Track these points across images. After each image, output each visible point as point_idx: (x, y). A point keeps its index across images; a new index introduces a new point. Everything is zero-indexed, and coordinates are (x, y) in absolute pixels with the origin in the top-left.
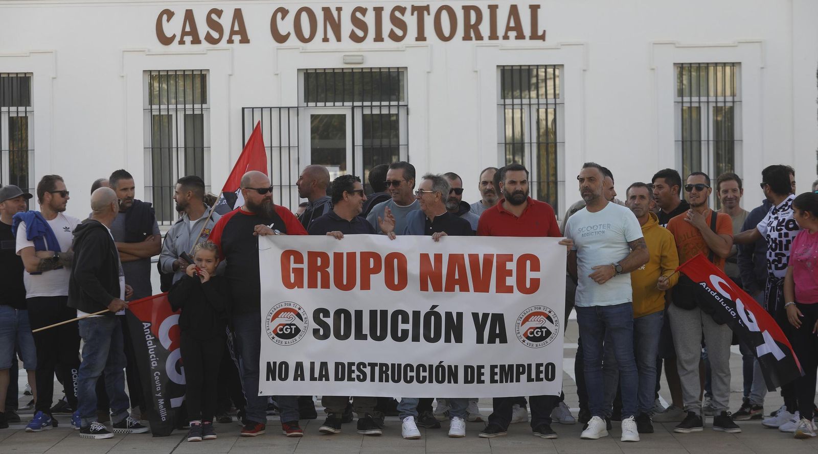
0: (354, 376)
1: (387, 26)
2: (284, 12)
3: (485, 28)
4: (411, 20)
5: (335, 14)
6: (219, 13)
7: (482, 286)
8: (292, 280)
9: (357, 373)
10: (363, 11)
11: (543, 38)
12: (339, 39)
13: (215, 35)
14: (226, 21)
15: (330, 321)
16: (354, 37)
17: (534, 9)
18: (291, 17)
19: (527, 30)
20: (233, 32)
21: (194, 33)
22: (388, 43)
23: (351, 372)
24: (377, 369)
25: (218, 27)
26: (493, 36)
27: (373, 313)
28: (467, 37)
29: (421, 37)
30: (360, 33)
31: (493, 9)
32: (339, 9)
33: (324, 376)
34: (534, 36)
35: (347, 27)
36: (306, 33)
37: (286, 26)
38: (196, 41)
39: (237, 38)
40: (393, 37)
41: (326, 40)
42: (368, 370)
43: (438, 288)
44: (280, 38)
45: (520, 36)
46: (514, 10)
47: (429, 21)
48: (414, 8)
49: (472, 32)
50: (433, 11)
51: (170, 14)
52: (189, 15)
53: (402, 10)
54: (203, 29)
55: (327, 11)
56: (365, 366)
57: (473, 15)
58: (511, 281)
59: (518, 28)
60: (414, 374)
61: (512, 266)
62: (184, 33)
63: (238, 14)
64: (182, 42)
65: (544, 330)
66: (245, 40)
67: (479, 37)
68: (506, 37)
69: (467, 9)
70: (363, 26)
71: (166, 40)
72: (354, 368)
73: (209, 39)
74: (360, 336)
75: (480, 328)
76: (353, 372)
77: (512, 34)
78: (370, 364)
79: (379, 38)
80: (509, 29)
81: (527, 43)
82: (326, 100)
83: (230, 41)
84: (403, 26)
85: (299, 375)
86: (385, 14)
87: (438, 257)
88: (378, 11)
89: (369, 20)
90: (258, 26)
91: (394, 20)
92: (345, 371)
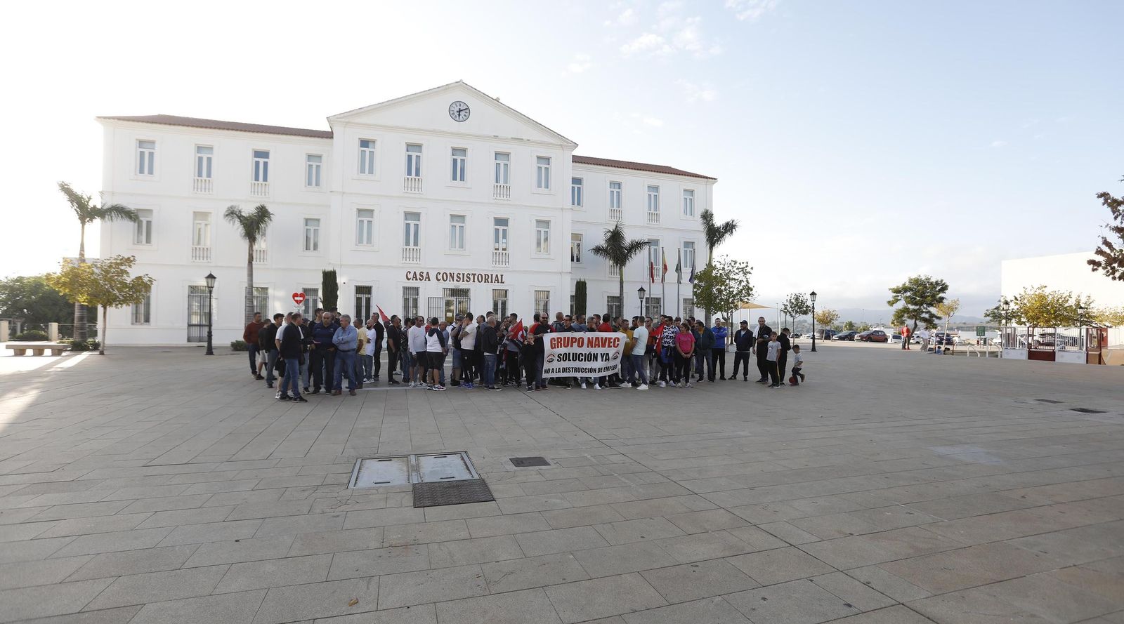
1: (465, 278)
2: (439, 273)
3: (490, 280)
4: (471, 277)
5: (453, 275)
6: (423, 273)
7: (604, 346)
9: (569, 370)
10: (460, 274)
11: (504, 283)
12: (453, 281)
13: (422, 279)
14: (424, 275)
15: (562, 357)
16: (457, 280)
17: (502, 276)
18: (441, 275)
19: (500, 281)
20: (426, 278)
21: (416, 278)
23: (567, 370)
24: (574, 369)
25: (422, 276)
26: (492, 282)
27: (573, 354)
28: (485, 282)
29: (474, 281)
30: (459, 280)
31: (492, 275)
32: (453, 273)
33: (559, 372)
34: (502, 282)
35: (455, 278)
36: (445, 279)
37: (440, 277)
38: (416, 280)
40: (467, 281)
41: (450, 281)
42: (572, 370)
43: (592, 347)
44: (439, 280)
45: (498, 282)
46: (497, 276)
47: (476, 277)
48: (472, 274)
49: (486, 281)
50: (477, 275)
51: (410, 273)
52: (415, 272)
53: (469, 274)
54: (418, 277)
55: (450, 273)
57: (487, 276)
58: (611, 344)
59: (498, 280)
61: (612, 341)
62: (413, 278)
63: (428, 273)
64: (413, 280)
66: (429, 280)
67: (488, 282)
68: (495, 282)
69: (485, 275)
70: (459, 278)
71: (409, 279)
73: (420, 279)
74: (569, 360)
75: (602, 357)
78: (572, 368)
79: (463, 281)
80: (495, 280)
81: (500, 284)
83: (425, 280)
84: (469, 278)
85: (553, 372)
86: (465, 275)
87: (592, 338)
88: (463, 274)
89: (461, 276)
90: (433, 277)
91: (467, 276)
92: (565, 370)
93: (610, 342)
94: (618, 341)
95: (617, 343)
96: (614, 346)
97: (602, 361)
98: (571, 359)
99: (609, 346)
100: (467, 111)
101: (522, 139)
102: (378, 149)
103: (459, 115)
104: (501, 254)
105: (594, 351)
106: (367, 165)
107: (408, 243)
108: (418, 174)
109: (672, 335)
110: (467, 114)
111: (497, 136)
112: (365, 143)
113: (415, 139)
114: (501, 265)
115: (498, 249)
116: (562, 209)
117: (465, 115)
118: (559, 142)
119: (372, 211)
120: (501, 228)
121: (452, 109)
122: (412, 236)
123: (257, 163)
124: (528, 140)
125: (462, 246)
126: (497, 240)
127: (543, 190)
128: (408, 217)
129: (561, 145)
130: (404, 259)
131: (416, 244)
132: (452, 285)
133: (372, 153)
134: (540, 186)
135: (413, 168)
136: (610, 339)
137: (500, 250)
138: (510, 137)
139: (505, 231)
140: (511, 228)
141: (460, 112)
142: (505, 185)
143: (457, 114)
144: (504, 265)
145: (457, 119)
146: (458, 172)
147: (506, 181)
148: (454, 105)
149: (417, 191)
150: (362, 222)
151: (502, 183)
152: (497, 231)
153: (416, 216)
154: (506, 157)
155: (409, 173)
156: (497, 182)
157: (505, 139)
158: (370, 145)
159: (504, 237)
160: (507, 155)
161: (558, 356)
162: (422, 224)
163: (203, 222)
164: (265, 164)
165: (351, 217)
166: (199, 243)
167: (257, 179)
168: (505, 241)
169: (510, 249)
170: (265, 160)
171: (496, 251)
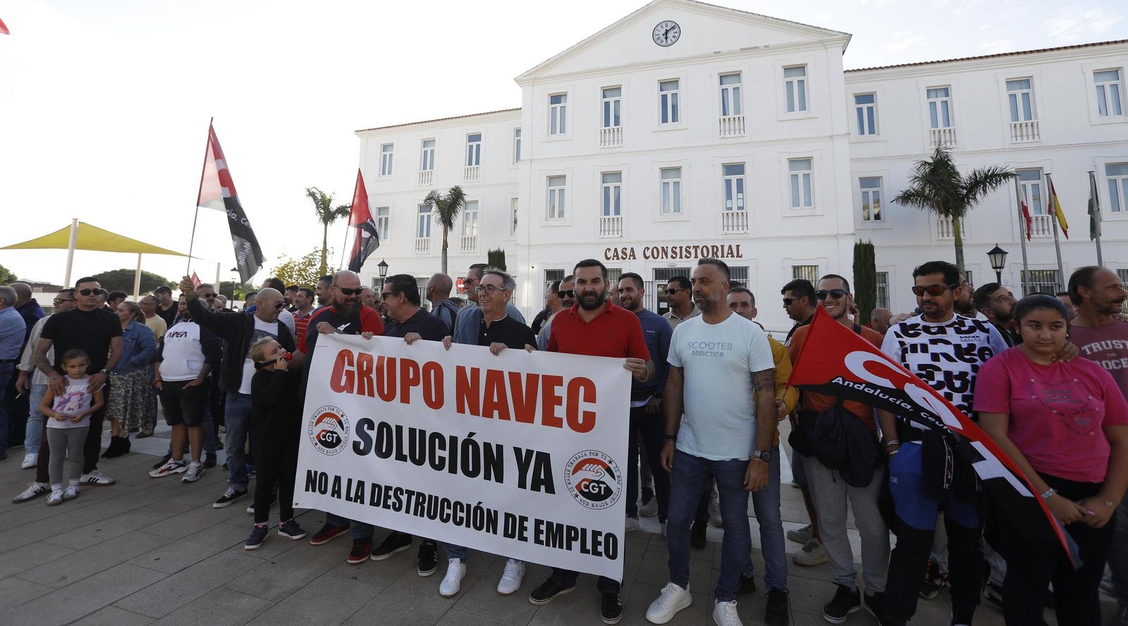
0: (390, 502)
1: (684, 253)
2: (648, 248)
3: (719, 253)
4: (693, 251)
5: (666, 249)
6: (626, 249)
7: (525, 415)
8: (343, 383)
9: (393, 499)
10: (676, 248)
11: (741, 257)
12: (667, 258)
13: (625, 257)
14: (628, 252)
16: (672, 257)
17: (738, 246)
18: (650, 250)
19: (735, 254)
20: (630, 256)
21: (617, 256)
22: (684, 259)
23: (387, 497)
24: (414, 498)
25: (626, 254)
27: (412, 431)
30: (675, 256)
31: (722, 247)
32: (667, 247)
33: (359, 497)
34: (738, 256)
35: (670, 253)
36: (656, 256)
37: (648, 253)
38: (618, 259)
39: (632, 258)
40: (686, 256)
41: (662, 258)
42: (404, 498)
43: (475, 411)
44: (647, 258)
45: (733, 256)
46: (730, 247)
47: (700, 251)
48: (694, 247)
50: (700, 247)
51: (609, 250)
52: (616, 250)
53: (690, 247)
54: (620, 254)
55: (663, 248)
56: (402, 494)
57: (715, 249)
59: (732, 253)
60: (451, 512)
61: (561, 391)
62: (614, 256)
63: (632, 249)
64: (613, 259)
65: (603, 486)
66: (634, 258)
68: (727, 257)
69: (713, 247)
70: (676, 253)
71: (607, 259)
72: (391, 493)
73: (623, 258)
74: (400, 456)
75: (522, 468)
76: (390, 497)
77: (730, 256)
78: (407, 491)
79: (681, 257)
80: (728, 253)
81: (735, 258)
82: (662, 279)
83: (630, 259)
84: (690, 253)
85: (337, 491)
86: (684, 250)
87: (475, 372)
88: (681, 248)
89: (678, 251)
90: (639, 253)
91: (686, 251)
92: (381, 496)
93: (550, 401)
94: (591, 397)
95: (583, 406)
96: (574, 425)
97: (522, 484)
98: (406, 451)
99: (550, 420)
100: (676, 30)
101: (757, 48)
102: (569, 103)
103: (666, 38)
104: (735, 216)
105: (491, 430)
106: (557, 124)
107: (607, 212)
108: (617, 122)
109: (959, 367)
110: (675, 35)
111: (719, 52)
112: (556, 99)
113: (610, 81)
114: (735, 231)
115: (731, 209)
116: (831, 137)
117: (674, 37)
118: (817, 38)
119: (564, 177)
120: (734, 178)
121: (657, 32)
122: (611, 204)
123: (471, 147)
124: (767, 47)
125: (677, 209)
126: (729, 196)
127: (797, 113)
128: (608, 178)
129: (821, 42)
130: (603, 233)
131: (617, 211)
132: (663, 263)
133: (563, 108)
134: (791, 108)
135: (611, 116)
136: (554, 381)
137: (735, 210)
138: (737, 48)
139: (740, 182)
140: (749, 177)
141: (667, 34)
142: (737, 116)
143: (663, 38)
144: (741, 231)
145: (664, 43)
146: (669, 111)
147: (737, 111)
148: (659, 28)
149: (616, 145)
150: (552, 192)
151: (731, 114)
152: (728, 182)
153: (617, 175)
154: (735, 78)
155: (607, 124)
156: (724, 114)
157: (732, 54)
158: (563, 99)
159: (740, 189)
160: (737, 75)
161: (359, 430)
162: (624, 185)
163: (426, 214)
164: (478, 146)
165: (542, 188)
166: (421, 235)
167: (470, 164)
168: (740, 195)
169: (749, 208)
170: (478, 143)
171: (728, 212)
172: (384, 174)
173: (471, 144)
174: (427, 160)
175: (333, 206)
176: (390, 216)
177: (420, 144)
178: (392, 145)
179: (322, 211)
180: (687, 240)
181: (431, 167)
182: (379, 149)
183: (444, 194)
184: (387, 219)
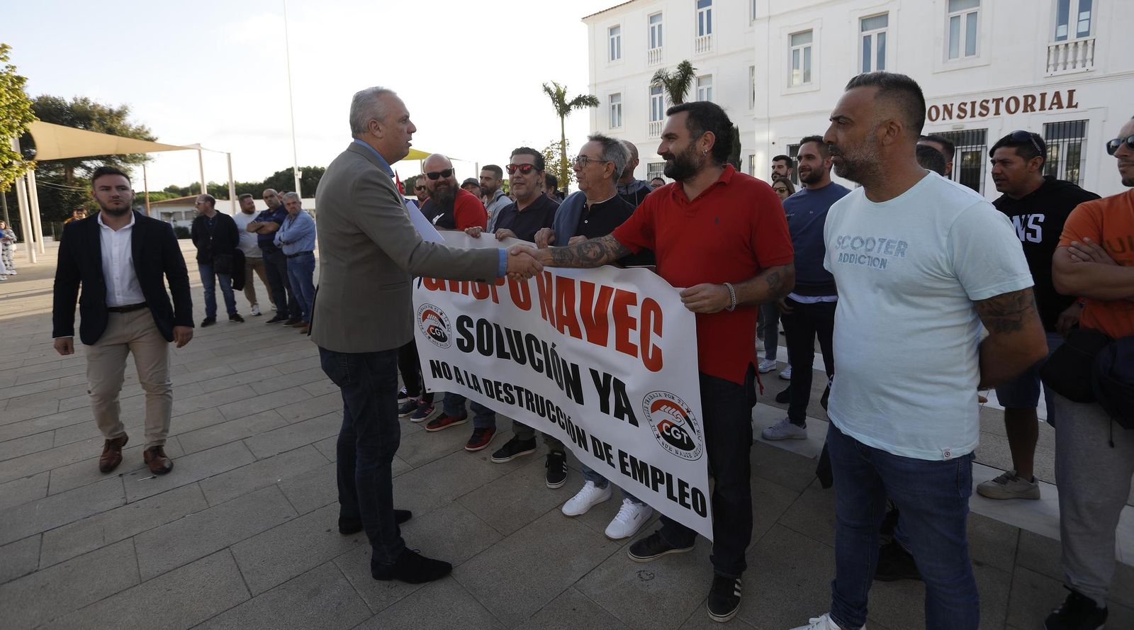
1: (978, 110)
3: (1037, 105)
4: (992, 106)
5: (950, 107)
10: (965, 104)
11: (1076, 106)
12: (951, 118)
15: (473, 331)
16: (959, 117)
17: (1071, 93)
19: (1065, 104)
22: (978, 118)
26: (1042, 108)
27: (507, 331)
28: (1025, 111)
29: (997, 113)
30: (963, 115)
31: (1043, 95)
32: (952, 105)
34: (1070, 106)
35: (955, 112)
36: (934, 118)
40: (981, 115)
41: (944, 119)
45: (1060, 107)
46: (1057, 95)
47: (1002, 105)
48: (994, 100)
49: (1028, 108)
50: (1005, 100)
53: (987, 101)
55: (945, 106)
57: (1030, 100)
59: (1059, 103)
65: (685, 435)
67: (1033, 110)
68: (1050, 109)
69: (1026, 97)
70: (965, 111)
75: (603, 397)
77: (1055, 107)
79: (973, 116)
80: (1053, 104)
81: (1064, 110)
84: (987, 109)
86: (978, 105)
88: (974, 103)
89: (968, 108)
91: (982, 106)
97: (605, 408)
104: (1072, 46)
114: (1069, 70)
115: (1065, 38)
119: (810, 31)
122: (873, 56)
123: (701, 14)
125: (971, 50)
126: (1063, 19)
128: (870, 24)
132: (945, 126)
137: (1072, 38)
144: (1078, 69)
150: (796, 52)
153: (882, 19)
159: (1085, 6)
161: (460, 327)
162: (892, 29)
163: (657, 96)
164: (709, 12)
165: (782, 48)
166: (655, 119)
167: (701, 33)
168: (1085, 15)
169: (1100, 32)
170: (708, 8)
171: (1058, 43)
172: (613, 58)
173: (701, 10)
174: (655, 37)
175: (568, 99)
176: (622, 102)
177: (646, 20)
178: (618, 27)
179: (558, 105)
180: (984, 92)
181: (660, 44)
182: (607, 32)
183: (673, 71)
184: (619, 106)
